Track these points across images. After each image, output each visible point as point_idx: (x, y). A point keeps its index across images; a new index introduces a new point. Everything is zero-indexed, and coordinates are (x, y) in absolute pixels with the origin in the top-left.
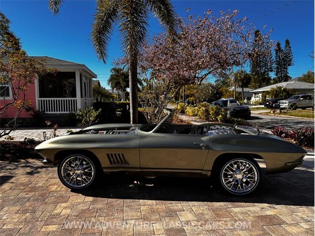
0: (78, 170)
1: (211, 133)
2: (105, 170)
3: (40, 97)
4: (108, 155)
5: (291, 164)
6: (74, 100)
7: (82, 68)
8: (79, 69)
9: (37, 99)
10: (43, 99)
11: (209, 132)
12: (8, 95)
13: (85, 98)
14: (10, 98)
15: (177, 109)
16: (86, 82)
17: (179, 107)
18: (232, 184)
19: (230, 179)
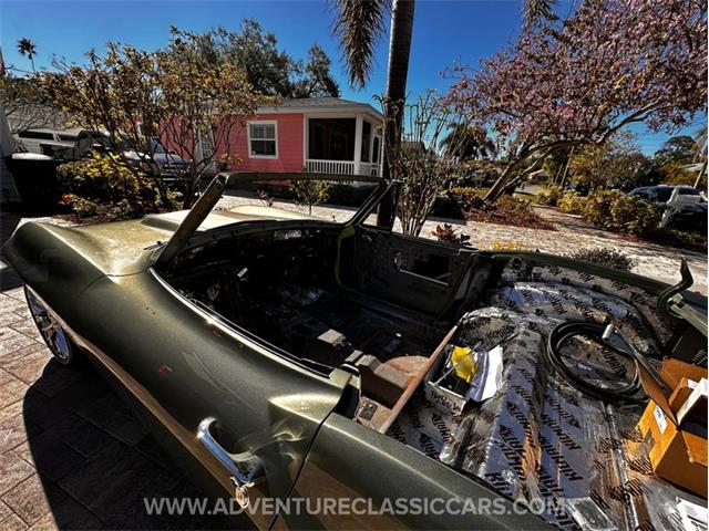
6: (350, 165)
8: (362, 113)
9: (306, 160)
10: (312, 161)
12: (274, 154)
13: (371, 163)
14: (276, 157)
15: (543, 196)
16: (379, 137)
17: (547, 194)
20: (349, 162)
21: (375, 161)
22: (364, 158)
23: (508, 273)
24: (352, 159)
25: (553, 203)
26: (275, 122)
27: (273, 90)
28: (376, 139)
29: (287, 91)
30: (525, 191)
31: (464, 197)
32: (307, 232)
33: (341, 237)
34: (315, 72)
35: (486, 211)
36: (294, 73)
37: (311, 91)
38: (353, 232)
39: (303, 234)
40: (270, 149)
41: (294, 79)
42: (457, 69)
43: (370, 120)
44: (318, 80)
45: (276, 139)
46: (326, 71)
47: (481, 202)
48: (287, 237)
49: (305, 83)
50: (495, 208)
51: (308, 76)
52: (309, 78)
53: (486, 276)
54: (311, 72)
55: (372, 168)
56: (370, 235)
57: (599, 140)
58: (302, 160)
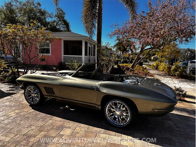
0: (33, 94)
1: (127, 81)
2: (45, 96)
3: (64, 55)
4: (44, 87)
5: (157, 110)
7: (85, 38)
8: (85, 39)
9: (63, 55)
10: (65, 56)
11: (126, 80)
12: (49, 53)
13: (88, 56)
14: (50, 54)
15: (153, 66)
16: (91, 46)
17: (155, 65)
18: (112, 118)
19: (112, 114)
20: (80, 56)
21: (89, 55)
22: (86, 54)
23: (124, 79)
24: (82, 55)
25: (157, 68)
28: (90, 47)
29: (45, 24)
30: (149, 64)
31: (123, 67)
33: (92, 75)
34: (59, 17)
35: (131, 71)
36: (49, 18)
37: (57, 25)
38: (94, 74)
39: (84, 75)
40: (47, 51)
41: (49, 20)
42: (116, 26)
43: (87, 41)
44: (60, 21)
45: (50, 48)
46: (63, 17)
47: (129, 69)
49: (54, 21)
50: (134, 70)
51: (55, 19)
52: (56, 20)
53: (120, 79)
54: (57, 18)
55: (89, 58)
56: (98, 74)
57: (162, 48)
58: (61, 56)
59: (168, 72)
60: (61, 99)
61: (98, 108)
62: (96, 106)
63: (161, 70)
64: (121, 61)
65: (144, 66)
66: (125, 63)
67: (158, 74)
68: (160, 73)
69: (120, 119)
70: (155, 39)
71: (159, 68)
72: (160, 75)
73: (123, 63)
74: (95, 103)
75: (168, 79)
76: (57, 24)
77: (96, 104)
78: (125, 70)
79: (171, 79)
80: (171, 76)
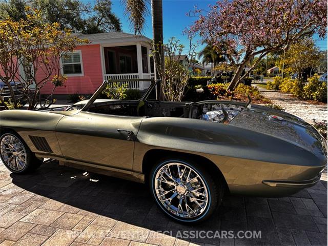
0: (14, 151)
1: (209, 115)
2: (37, 156)
3: (107, 74)
4: (30, 137)
6: (136, 76)
7: (142, 39)
9: (104, 75)
10: (109, 75)
11: (208, 113)
13: (150, 74)
14: (82, 75)
17: (274, 82)
18: (169, 200)
19: (167, 192)
21: (152, 72)
22: (145, 71)
24: (137, 72)
25: (277, 88)
26: (79, 52)
27: (69, 25)
28: (151, 58)
29: (79, 25)
31: (214, 90)
32: (123, 106)
33: (138, 107)
34: (101, 11)
35: (228, 96)
36: (85, 13)
37: (98, 25)
38: (143, 104)
41: (85, 16)
42: (197, 12)
44: (104, 16)
45: (81, 63)
46: (109, 10)
47: (224, 91)
48: (115, 108)
49: (94, 19)
50: (233, 94)
52: (96, 15)
53: (197, 112)
54: (98, 11)
55: (151, 77)
56: (151, 103)
57: (286, 47)
58: (102, 75)
59: (299, 92)
60: (64, 160)
61: (139, 179)
62: (135, 175)
63: (285, 90)
64: (210, 79)
65: (253, 85)
66: (219, 83)
67: (279, 99)
68: (283, 96)
69: (187, 205)
70: (271, 31)
71: (281, 87)
72: (283, 101)
73: (214, 82)
74: (131, 168)
75: (298, 105)
76: (98, 23)
77: (135, 169)
78: (217, 95)
79: (303, 105)
80: (304, 100)
